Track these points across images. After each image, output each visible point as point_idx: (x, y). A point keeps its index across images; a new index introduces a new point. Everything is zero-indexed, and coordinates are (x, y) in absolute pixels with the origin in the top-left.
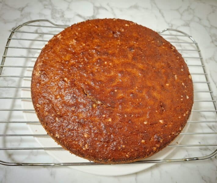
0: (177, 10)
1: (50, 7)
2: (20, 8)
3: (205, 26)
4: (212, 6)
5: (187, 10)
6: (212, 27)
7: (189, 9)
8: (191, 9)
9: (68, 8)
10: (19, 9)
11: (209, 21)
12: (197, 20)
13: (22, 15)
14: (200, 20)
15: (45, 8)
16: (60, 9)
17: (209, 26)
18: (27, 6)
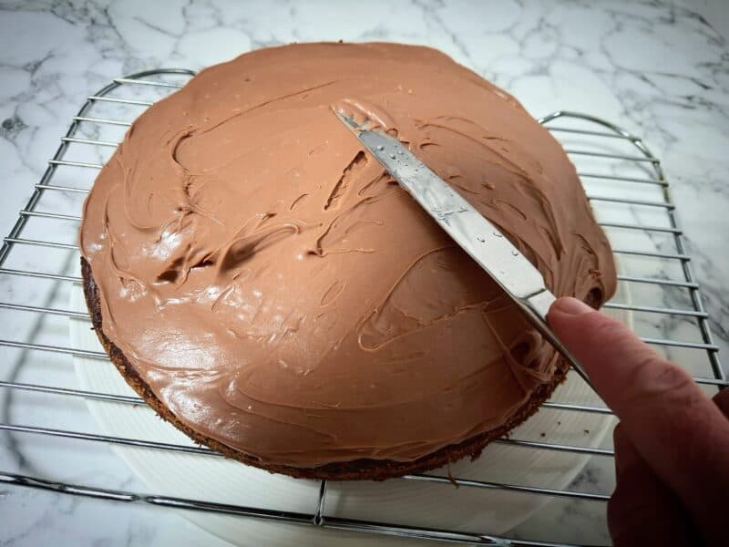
0: (508, 32)
1: (120, 54)
2: (29, 65)
3: (598, 71)
4: (613, 14)
5: (539, 29)
6: (619, 70)
7: (541, 25)
8: (548, 25)
9: (175, 52)
10: (25, 68)
11: (607, 54)
12: (571, 54)
13: (34, 84)
14: (580, 53)
15: (104, 57)
16: (152, 58)
17: (611, 68)
18: (50, 56)
